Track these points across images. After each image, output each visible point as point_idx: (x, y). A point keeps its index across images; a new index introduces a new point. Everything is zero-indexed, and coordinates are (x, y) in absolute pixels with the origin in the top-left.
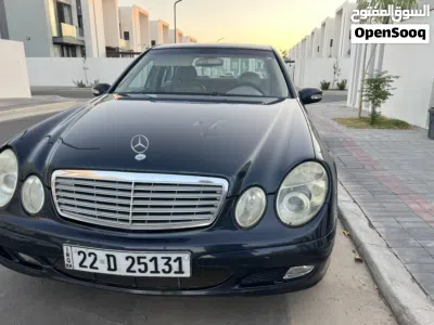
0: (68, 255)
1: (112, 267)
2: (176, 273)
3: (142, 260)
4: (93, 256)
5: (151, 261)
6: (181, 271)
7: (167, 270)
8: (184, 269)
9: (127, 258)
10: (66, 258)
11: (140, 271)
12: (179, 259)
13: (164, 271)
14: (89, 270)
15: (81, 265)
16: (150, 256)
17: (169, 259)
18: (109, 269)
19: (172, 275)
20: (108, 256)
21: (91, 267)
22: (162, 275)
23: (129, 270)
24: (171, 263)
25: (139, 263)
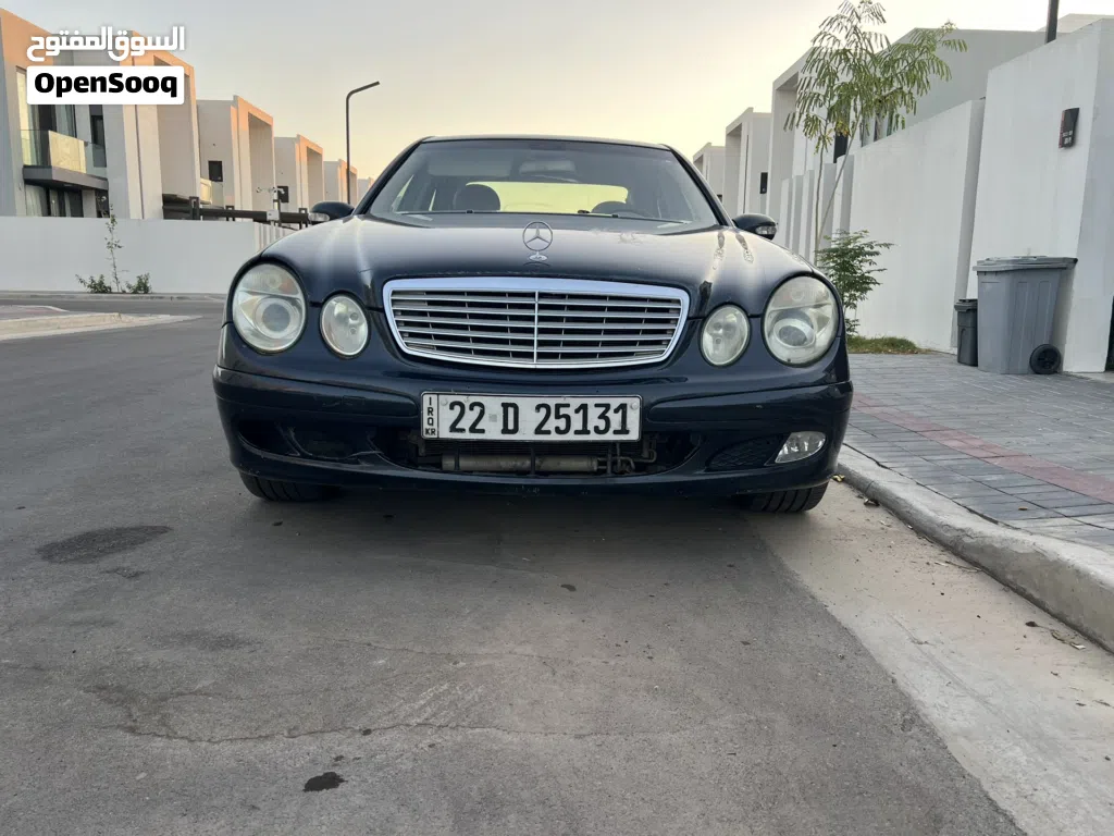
0: (430, 411)
1: (511, 426)
2: (616, 432)
3: (563, 411)
4: (477, 409)
5: (577, 411)
6: (624, 431)
7: (602, 427)
8: (629, 426)
9: (538, 408)
10: (425, 416)
11: (558, 430)
12: (623, 407)
13: (597, 430)
14: (468, 436)
15: (453, 428)
16: (575, 402)
17: (607, 407)
18: (505, 430)
19: (609, 436)
20: (505, 406)
21: (473, 429)
22: (593, 437)
23: (538, 431)
24: (610, 414)
25: (558, 416)
